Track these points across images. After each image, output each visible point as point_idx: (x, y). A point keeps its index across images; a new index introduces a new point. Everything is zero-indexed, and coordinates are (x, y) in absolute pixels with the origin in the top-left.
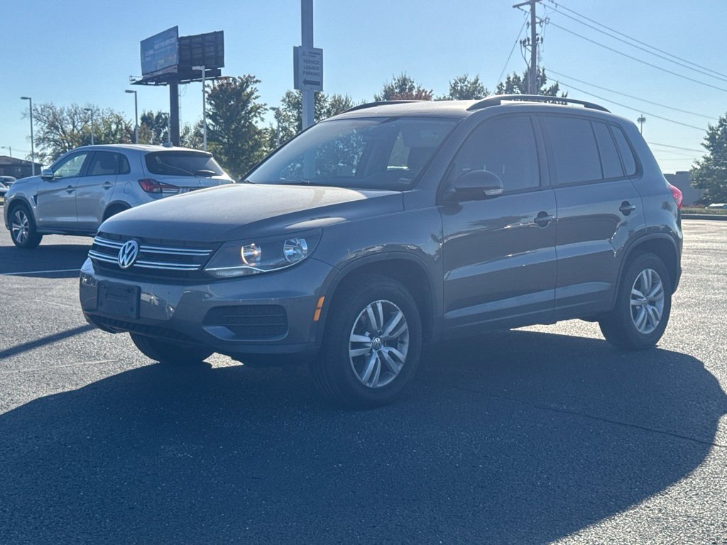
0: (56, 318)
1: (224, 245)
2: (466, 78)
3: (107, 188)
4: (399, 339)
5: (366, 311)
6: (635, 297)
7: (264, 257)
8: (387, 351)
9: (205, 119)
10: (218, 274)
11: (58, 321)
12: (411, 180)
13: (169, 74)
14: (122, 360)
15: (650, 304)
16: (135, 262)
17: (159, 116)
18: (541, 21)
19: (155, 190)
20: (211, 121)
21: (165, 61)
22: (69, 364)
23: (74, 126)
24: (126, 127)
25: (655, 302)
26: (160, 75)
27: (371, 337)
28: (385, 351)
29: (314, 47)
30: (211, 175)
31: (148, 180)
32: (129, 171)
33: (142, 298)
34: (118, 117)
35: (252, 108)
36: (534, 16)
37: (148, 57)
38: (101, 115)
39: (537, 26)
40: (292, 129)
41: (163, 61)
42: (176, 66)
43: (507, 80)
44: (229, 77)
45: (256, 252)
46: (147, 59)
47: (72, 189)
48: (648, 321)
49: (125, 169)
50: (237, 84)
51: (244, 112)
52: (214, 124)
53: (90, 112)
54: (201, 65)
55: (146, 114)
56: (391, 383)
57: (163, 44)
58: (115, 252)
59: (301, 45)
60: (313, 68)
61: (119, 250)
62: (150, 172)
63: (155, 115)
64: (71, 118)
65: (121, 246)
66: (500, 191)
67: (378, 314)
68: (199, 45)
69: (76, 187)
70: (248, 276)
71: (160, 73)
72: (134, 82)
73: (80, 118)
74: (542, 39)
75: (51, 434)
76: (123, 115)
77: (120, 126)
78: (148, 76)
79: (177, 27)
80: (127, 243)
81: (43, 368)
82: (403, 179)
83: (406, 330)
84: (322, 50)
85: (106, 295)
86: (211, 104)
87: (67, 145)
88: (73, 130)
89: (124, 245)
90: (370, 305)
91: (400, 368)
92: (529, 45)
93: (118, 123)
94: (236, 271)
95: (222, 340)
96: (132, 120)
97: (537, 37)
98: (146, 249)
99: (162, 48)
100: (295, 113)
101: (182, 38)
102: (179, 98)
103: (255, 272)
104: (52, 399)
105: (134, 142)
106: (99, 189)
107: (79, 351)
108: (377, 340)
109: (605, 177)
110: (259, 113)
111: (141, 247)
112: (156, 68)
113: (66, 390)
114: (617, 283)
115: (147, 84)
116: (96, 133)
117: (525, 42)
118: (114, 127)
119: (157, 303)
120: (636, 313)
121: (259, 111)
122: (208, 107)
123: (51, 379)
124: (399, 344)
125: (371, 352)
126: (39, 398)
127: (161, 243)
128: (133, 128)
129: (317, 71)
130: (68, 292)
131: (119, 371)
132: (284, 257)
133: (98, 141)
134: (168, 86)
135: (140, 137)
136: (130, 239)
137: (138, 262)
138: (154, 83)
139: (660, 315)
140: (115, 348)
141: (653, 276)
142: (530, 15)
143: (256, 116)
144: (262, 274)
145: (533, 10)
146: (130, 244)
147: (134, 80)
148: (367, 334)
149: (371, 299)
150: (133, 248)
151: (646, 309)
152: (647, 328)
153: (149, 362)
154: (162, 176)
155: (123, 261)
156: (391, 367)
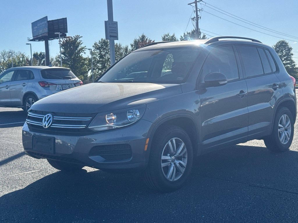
0: (6, 149)
1: (97, 115)
2: (169, 34)
3: (24, 86)
4: (183, 156)
5: (168, 143)
6: (280, 128)
7: (118, 119)
8: (178, 163)
9: (61, 55)
10: (95, 129)
11: (8, 150)
12: (183, 78)
13: (44, 36)
14: (42, 170)
15: (286, 131)
16: (51, 125)
17: (41, 54)
18: (200, 10)
19: (46, 86)
20: (63, 56)
21: (42, 31)
22: (17, 174)
23: (4, 60)
24: (27, 59)
25: (287, 129)
26: (41, 37)
27: (170, 156)
28: (177, 162)
29: (114, 21)
30: (71, 78)
31: (43, 81)
32: (33, 78)
33: (56, 142)
34: (22, 55)
35: (80, 49)
36: (197, 8)
37: (35, 29)
38: (16, 54)
39: (198, 12)
40: (97, 58)
41: (41, 31)
42: (47, 33)
43: (183, 35)
44: (70, 37)
45: (113, 118)
46: (34, 30)
47: (8, 87)
48: (285, 138)
49: (32, 77)
50: (73, 39)
51: (77, 51)
52: (65, 56)
53: (11, 53)
54: (58, 32)
55: (35, 53)
56: (180, 178)
57: (41, 24)
58: (40, 120)
59: (108, 20)
60: (114, 30)
61: (43, 119)
62: (44, 78)
63: (39, 53)
64: (3, 56)
65: (44, 117)
66: (226, 82)
67: (174, 145)
68: (56, 24)
69: (10, 86)
70: (110, 130)
71: (41, 36)
72: (29, 40)
73: (7, 56)
74: (200, 17)
75: (13, 217)
76: (24, 54)
77: (24, 59)
78: (35, 37)
79: (47, 17)
80: (47, 115)
81: (4, 177)
82: (180, 78)
83: (186, 152)
84: (117, 22)
85: (37, 142)
86: (63, 48)
87: (1, 67)
88: (4, 61)
89: (45, 116)
90: (169, 141)
91: (184, 170)
92: (195, 20)
93: (23, 57)
94: (104, 127)
95: (98, 163)
96: (29, 56)
97: (198, 16)
98: (57, 118)
99: (41, 25)
100: (98, 51)
101: (49, 21)
102: (49, 46)
103: (114, 128)
104: (11, 195)
105: (30, 65)
106: (20, 86)
107: (20, 166)
108: (173, 157)
109: (265, 73)
110: (83, 51)
111: (54, 117)
112: (39, 34)
113: (17, 189)
114: (273, 122)
115: (35, 41)
116: (14, 62)
117: (193, 19)
118: (21, 59)
119: (61, 143)
120: (280, 135)
121: (83, 50)
122: (62, 50)
123: (9, 183)
124: (182, 159)
125: (171, 164)
126: (4, 195)
127: (65, 115)
128: (29, 59)
129: (115, 31)
130: (10, 134)
131: (42, 177)
132: (127, 119)
133: (15, 66)
134: (44, 41)
135: (33, 63)
136: (48, 113)
137: (53, 125)
138: (38, 40)
139: (290, 135)
140: (38, 164)
141: (286, 118)
142: (195, 8)
143: (82, 52)
144: (117, 129)
145: (196, 6)
146: (48, 116)
147: (29, 39)
148: (169, 155)
149: (170, 138)
150: (50, 118)
151: (284, 133)
152: (285, 141)
153: (55, 170)
154: (49, 80)
155: (45, 124)
156: (180, 170)
